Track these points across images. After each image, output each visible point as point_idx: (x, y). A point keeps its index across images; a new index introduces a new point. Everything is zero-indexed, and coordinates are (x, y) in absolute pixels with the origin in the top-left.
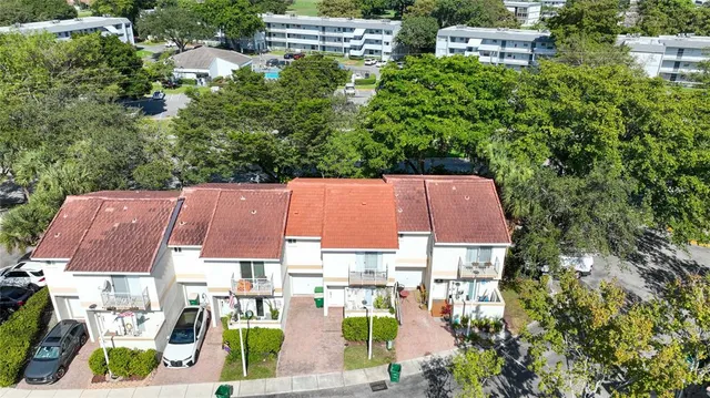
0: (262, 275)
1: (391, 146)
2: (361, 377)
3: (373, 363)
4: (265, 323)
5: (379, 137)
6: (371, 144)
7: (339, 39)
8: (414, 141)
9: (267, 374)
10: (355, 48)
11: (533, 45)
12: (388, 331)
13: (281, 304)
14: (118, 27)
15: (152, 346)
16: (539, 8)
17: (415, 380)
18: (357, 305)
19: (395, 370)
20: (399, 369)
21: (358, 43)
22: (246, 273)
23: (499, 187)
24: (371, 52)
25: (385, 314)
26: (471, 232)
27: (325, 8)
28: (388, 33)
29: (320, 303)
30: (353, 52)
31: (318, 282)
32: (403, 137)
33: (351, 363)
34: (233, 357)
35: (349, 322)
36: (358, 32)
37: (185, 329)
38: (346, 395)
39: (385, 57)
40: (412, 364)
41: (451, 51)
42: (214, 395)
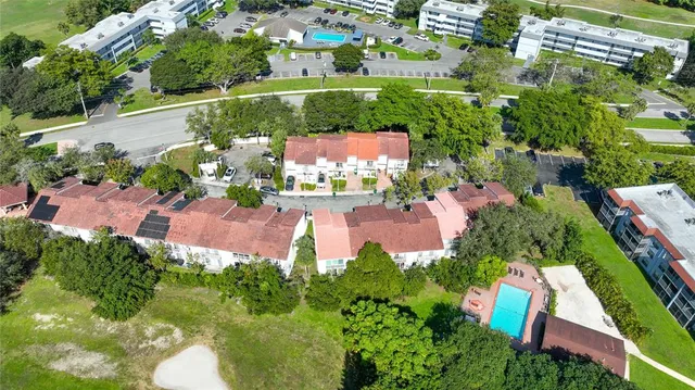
0: (341, 166)
2: (366, 192)
3: (370, 189)
4: (342, 178)
9: (344, 191)
10: (370, 8)
11: (476, 23)
12: (374, 182)
13: (346, 174)
15: (314, 182)
17: (380, 194)
18: (366, 174)
19: (375, 191)
21: (371, 6)
22: (337, 165)
24: (381, 10)
25: (374, 177)
26: (398, 156)
29: (356, 173)
30: (368, 11)
31: (355, 168)
33: (364, 189)
34: (335, 186)
35: (364, 179)
37: (321, 179)
38: (363, 196)
39: (389, 16)
40: (380, 190)
41: (429, 19)
42: (331, 194)
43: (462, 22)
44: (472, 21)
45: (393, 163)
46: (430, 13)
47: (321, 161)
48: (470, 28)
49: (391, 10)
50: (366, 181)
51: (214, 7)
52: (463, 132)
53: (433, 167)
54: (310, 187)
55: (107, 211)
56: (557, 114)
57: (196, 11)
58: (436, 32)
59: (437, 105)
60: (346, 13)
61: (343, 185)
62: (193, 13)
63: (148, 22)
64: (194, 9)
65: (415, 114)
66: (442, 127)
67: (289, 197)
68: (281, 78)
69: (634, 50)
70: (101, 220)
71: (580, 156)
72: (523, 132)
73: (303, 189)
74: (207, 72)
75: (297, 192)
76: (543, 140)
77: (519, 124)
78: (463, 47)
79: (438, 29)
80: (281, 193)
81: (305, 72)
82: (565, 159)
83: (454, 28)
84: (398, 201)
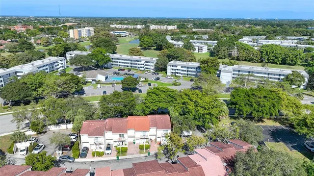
0: (123, 136)
1: (149, 109)
2: (142, 155)
3: (145, 153)
4: (124, 146)
5: (147, 107)
6: (145, 108)
7: (136, 64)
8: (154, 108)
9: (125, 155)
10: (142, 67)
11: (197, 68)
12: (148, 147)
13: (127, 143)
14: (61, 61)
15: (103, 150)
16: (207, 47)
17: (153, 155)
18: (142, 142)
20: (149, 153)
21: (142, 66)
22: (120, 136)
23: (170, 118)
24: (147, 68)
25: (147, 144)
26: (164, 127)
27: (131, 51)
28: (153, 63)
29: (134, 143)
30: (141, 69)
31: (134, 139)
32: (151, 107)
33: (141, 153)
34: (119, 152)
35: (140, 146)
36: (143, 62)
37: (108, 148)
38: (140, 158)
39: (152, 71)
40: (152, 153)
41: (172, 69)
42: (116, 158)
43: (189, 69)
44: (194, 68)
45: (161, 133)
46: (173, 66)
47: (109, 135)
48: (194, 72)
49: (153, 68)
50: (141, 148)
51: (59, 70)
52: (205, 109)
53: (188, 136)
54: (100, 154)
56: (260, 98)
57: (48, 70)
58: (177, 75)
59: (186, 95)
60: (129, 70)
61: (124, 151)
62: (46, 71)
63: (16, 73)
64: (47, 69)
65: (172, 101)
66: (191, 107)
67: (82, 163)
68: (90, 96)
69: (280, 75)
71: (277, 124)
72: (241, 110)
73: (94, 156)
74: (40, 90)
75: (89, 159)
76: (255, 114)
77: (237, 106)
78: (191, 80)
79: (178, 73)
80: (76, 160)
81: (105, 92)
82: (270, 127)
83: (186, 73)
84: (167, 159)
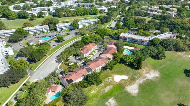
7: (39, 31)
24: (45, 31)
49: (49, 30)
55: (79, 74)
60: (39, 34)
70: (81, 75)
